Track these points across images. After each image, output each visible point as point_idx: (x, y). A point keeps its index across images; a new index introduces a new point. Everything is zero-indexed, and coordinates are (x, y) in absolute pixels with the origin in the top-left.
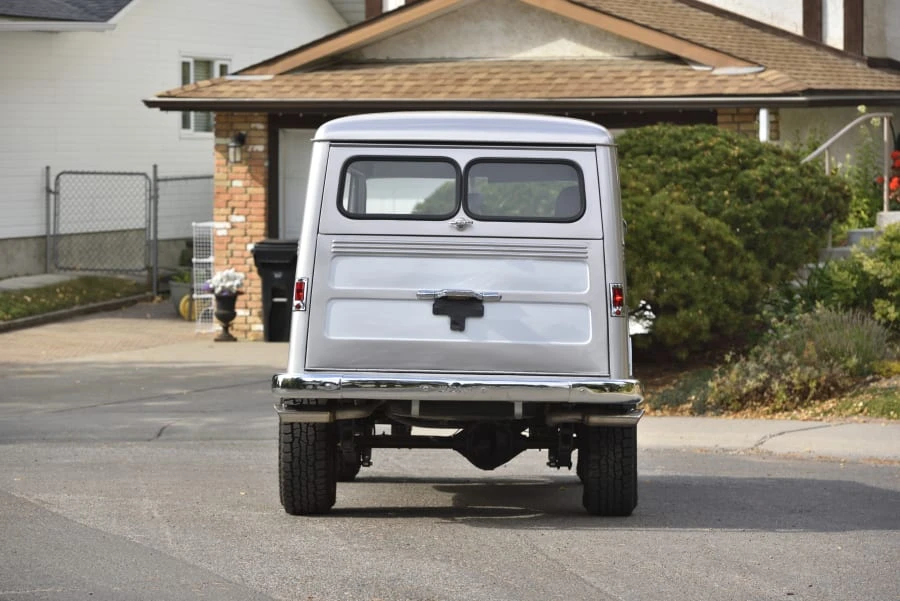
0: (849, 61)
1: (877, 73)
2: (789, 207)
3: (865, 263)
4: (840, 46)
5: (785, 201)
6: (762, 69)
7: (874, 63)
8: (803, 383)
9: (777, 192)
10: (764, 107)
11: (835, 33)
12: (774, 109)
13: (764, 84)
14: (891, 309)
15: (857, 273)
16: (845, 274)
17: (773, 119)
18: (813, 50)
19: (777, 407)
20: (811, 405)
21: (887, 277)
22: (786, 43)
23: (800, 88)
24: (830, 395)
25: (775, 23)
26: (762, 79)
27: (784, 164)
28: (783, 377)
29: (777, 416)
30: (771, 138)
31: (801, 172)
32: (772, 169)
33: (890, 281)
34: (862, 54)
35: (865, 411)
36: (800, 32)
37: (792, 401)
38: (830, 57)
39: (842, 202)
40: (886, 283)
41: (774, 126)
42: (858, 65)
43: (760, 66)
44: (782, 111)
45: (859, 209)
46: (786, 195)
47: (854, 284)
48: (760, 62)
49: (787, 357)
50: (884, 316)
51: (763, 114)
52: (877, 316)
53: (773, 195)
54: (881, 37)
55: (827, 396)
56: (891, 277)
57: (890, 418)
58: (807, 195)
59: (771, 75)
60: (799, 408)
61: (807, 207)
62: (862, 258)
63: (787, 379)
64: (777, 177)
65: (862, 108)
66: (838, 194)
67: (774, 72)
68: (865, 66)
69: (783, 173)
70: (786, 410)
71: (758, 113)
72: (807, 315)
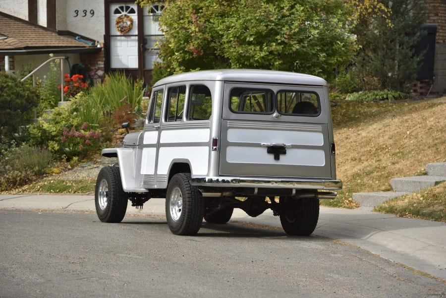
0: (49, 33)
1: (62, 38)
2: (10, 101)
3: (44, 125)
4: (45, 25)
5: (9, 99)
6: (6, 37)
7: (61, 33)
8: (14, 178)
9: (5, 94)
10: (6, 55)
11: (43, 20)
12: (11, 55)
13: (6, 44)
14: (56, 145)
15: (41, 130)
16: (35, 131)
17: (11, 60)
18: (33, 28)
19: (3, 189)
20: (17, 188)
21: (53, 131)
22: (21, 24)
23: (23, 46)
24: (26, 183)
25: (16, 15)
26: (6, 42)
27: (9, 82)
28: (5, 175)
29: (3, 193)
30: (10, 69)
31: (16, 85)
32: (3, 84)
33: (55, 133)
34: (55, 29)
35: (41, 189)
36: (27, 19)
37: (9, 186)
38: (41, 30)
39: (35, 98)
40: (53, 134)
41: (12, 64)
42: (54, 34)
43: (6, 36)
44: (16, 57)
45: (50, 100)
46: (9, 95)
47: (40, 134)
48: (5, 34)
49: (7, 167)
50: (53, 148)
51: (6, 58)
52: (50, 148)
53: (3, 96)
54: (65, 21)
55: (24, 183)
56: (55, 131)
57: (51, 192)
58: (18, 95)
59: (10, 40)
60: (12, 189)
61: (18, 101)
62: (43, 123)
63: (7, 176)
64: (5, 87)
65: (51, 55)
66: (33, 95)
67: (11, 38)
68: (57, 35)
69: (8, 86)
70: (7, 190)
71: (4, 58)
72: (17, 148)
